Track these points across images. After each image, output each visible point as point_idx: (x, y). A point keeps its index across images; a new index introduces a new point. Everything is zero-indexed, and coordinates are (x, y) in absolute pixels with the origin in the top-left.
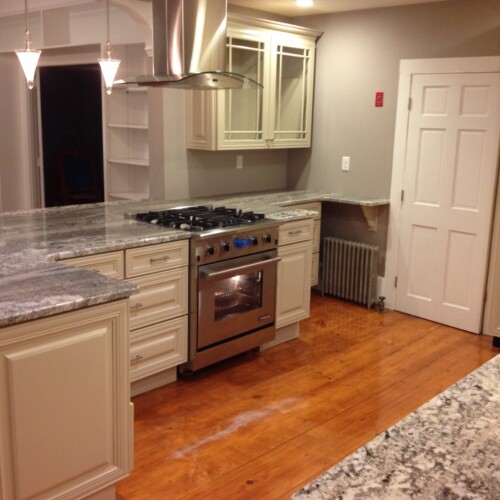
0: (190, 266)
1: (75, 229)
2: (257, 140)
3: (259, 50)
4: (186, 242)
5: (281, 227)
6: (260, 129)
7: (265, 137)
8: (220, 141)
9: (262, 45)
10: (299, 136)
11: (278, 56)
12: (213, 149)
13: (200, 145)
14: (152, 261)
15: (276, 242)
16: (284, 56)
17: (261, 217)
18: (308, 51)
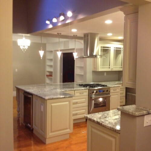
0: (88, 95)
1: (66, 87)
2: (109, 69)
3: (109, 49)
4: (88, 90)
5: (111, 88)
6: (109, 66)
7: (111, 68)
8: (99, 69)
9: (110, 48)
10: (120, 68)
11: (114, 50)
12: (98, 71)
13: (95, 70)
14: (80, 93)
15: (110, 92)
16: (116, 50)
17: (106, 86)
18: (122, 48)
